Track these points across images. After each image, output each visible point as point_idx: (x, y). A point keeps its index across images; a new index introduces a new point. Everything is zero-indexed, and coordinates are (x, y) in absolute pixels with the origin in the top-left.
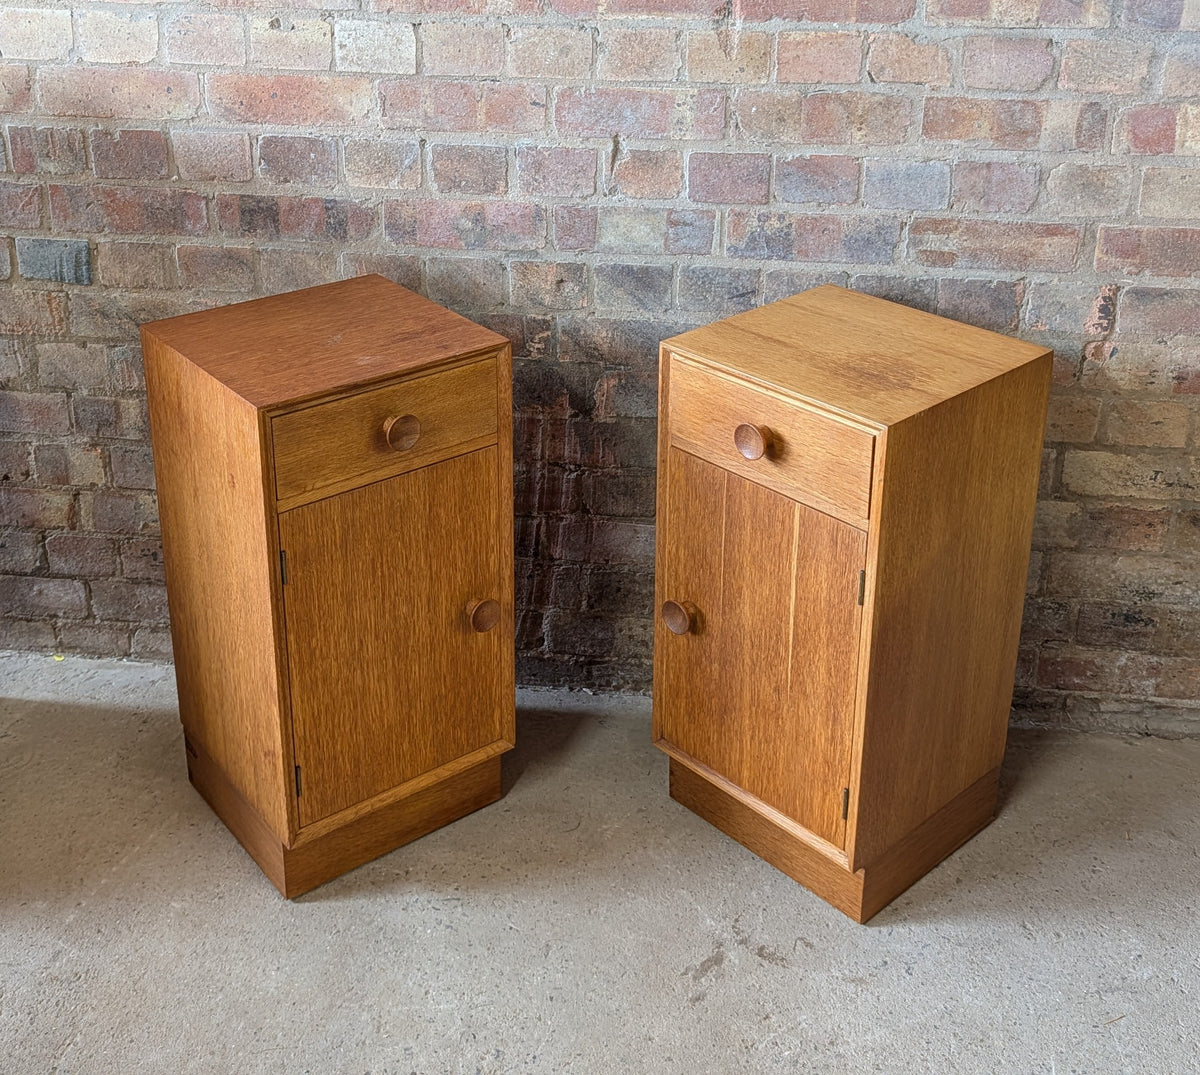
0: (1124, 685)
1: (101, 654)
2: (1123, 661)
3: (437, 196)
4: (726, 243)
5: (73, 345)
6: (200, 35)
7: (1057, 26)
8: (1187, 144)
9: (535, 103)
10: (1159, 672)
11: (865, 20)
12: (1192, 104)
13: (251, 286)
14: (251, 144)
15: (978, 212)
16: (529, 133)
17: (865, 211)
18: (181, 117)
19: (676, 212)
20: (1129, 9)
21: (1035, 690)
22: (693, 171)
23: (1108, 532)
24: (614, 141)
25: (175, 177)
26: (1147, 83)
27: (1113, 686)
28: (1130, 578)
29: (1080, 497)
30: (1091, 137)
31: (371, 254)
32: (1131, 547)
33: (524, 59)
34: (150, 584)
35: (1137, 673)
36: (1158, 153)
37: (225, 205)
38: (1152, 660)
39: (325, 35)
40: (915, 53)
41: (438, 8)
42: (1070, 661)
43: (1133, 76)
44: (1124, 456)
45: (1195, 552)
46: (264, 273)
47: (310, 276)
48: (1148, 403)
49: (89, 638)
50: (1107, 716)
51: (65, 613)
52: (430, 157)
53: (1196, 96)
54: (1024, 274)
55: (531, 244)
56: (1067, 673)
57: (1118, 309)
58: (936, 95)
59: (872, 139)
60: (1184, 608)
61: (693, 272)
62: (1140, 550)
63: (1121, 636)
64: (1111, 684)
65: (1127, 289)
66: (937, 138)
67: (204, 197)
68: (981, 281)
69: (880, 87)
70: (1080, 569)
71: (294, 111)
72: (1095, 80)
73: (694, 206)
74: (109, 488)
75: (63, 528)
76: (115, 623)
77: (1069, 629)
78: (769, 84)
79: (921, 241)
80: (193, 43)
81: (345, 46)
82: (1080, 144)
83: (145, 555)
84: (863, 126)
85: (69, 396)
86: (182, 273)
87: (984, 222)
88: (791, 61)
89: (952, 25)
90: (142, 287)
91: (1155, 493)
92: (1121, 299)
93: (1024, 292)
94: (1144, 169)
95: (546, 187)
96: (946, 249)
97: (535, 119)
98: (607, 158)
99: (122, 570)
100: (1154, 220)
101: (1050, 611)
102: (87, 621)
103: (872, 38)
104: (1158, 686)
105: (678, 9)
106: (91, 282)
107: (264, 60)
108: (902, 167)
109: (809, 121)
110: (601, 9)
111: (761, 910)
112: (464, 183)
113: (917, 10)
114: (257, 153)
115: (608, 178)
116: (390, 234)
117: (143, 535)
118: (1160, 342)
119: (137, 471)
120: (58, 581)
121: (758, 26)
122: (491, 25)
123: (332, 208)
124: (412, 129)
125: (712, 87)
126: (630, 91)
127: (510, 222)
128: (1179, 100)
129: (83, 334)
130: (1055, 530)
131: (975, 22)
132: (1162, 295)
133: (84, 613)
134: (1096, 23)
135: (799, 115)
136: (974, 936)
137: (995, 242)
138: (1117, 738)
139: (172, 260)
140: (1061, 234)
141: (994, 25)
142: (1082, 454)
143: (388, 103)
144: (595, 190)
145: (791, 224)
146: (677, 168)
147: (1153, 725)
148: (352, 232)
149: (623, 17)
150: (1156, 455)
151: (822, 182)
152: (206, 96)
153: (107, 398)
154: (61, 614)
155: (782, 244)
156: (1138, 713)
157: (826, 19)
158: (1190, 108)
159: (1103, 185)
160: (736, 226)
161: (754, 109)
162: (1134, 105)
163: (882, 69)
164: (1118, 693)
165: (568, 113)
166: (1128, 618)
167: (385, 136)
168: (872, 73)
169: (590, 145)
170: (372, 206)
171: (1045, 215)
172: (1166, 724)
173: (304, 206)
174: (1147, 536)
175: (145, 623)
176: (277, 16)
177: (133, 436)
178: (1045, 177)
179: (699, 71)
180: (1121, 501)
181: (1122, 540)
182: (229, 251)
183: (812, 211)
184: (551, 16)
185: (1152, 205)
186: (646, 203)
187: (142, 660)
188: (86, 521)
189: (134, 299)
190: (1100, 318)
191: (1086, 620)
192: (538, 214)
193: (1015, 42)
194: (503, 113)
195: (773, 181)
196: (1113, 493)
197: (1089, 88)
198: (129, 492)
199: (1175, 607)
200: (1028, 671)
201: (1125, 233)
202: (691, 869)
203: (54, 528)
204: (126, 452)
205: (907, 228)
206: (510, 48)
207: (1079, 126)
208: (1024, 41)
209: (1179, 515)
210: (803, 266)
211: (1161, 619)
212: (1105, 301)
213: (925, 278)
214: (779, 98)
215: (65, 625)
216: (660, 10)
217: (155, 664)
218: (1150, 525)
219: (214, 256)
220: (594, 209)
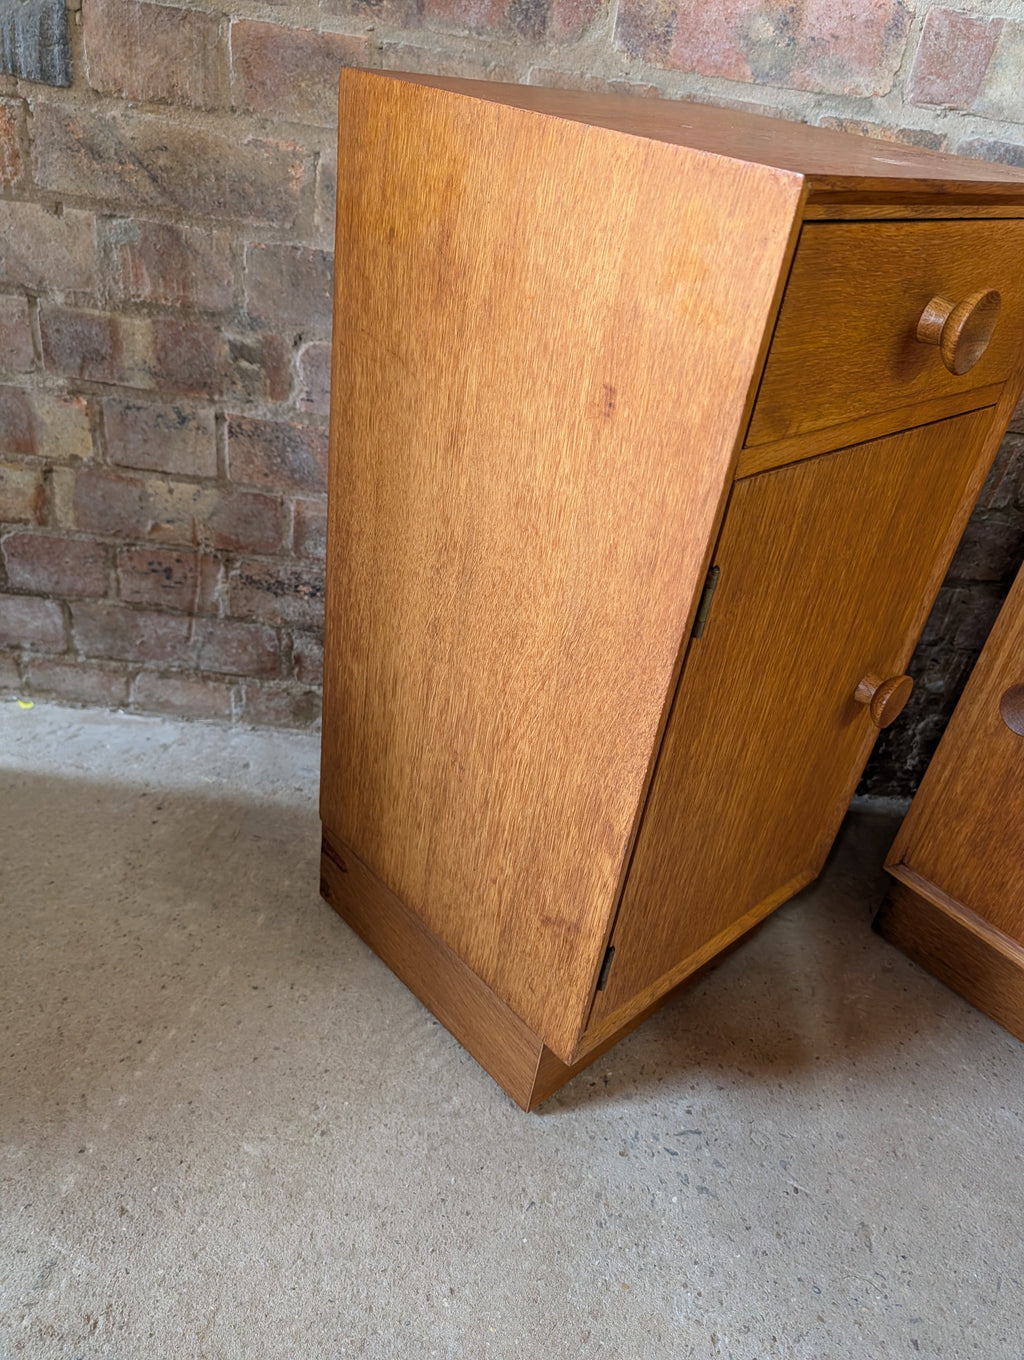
1: (86, 701)
5: (38, 206)
31: (582, 75)
34: (160, 612)
49: (68, 679)
51: (33, 644)
55: (863, 82)
74: (99, 465)
75: (26, 522)
76: (105, 662)
83: (154, 571)
85: (32, 301)
86: (238, 80)
90: (163, 101)
99: (118, 590)
102: (66, 657)
106: (70, 82)
116: (625, 37)
117: (152, 541)
119: (145, 441)
120: (20, 600)
127: (844, 34)
129: (54, 187)
133: (62, 647)
139: (220, 49)
148: (555, 25)
153: (97, 313)
154: (27, 645)
175: (151, 665)
177: (140, 381)
182: (329, 40)
187: (145, 713)
188: (64, 514)
189: (149, 124)
192: (895, 24)
198: (131, 474)
203: (14, 521)
204: (128, 408)
215: (33, 660)
217: (164, 721)
219: (298, 48)
220: (998, 23)
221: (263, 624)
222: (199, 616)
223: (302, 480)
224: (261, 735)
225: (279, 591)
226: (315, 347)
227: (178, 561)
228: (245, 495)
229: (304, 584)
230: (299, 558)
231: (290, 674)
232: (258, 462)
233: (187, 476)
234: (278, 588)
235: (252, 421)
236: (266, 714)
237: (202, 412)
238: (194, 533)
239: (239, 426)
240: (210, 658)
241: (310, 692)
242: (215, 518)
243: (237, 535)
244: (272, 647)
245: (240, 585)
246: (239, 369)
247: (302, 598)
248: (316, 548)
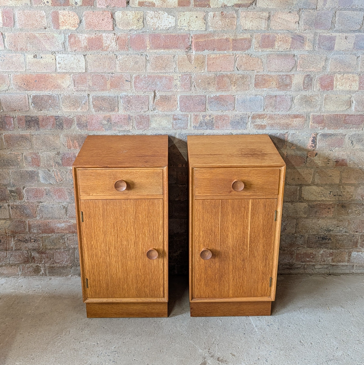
0: (322, 260)
2: (322, 252)
3: (94, 113)
4: (192, 125)
6: (9, 61)
7: (296, 50)
8: (337, 87)
9: (127, 81)
10: (333, 255)
11: (235, 50)
12: (339, 74)
13: (30, 147)
14: (28, 98)
15: (273, 111)
16: (125, 91)
17: (237, 112)
18: (3, 89)
19: (176, 115)
20: (319, 44)
21: (295, 263)
22: (181, 101)
23: (316, 212)
24: (154, 93)
25: (2, 111)
26: (324, 68)
27: (319, 260)
28: (323, 226)
29: (308, 201)
30: (308, 86)
31: (72, 134)
32: (323, 216)
33: (123, 66)
35: (326, 256)
36: (329, 90)
37: (20, 119)
38: (331, 251)
39: (53, 60)
40: (251, 60)
41: (92, 49)
42: (306, 253)
43: (320, 65)
44: (320, 187)
45: (343, 216)
46: (35, 142)
47: (51, 142)
48: (327, 170)
50: (317, 270)
52: (91, 100)
53: (340, 71)
54: (287, 131)
55: (127, 128)
56: (305, 257)
57: (317, 140)
58: (258, 74)
59: (238, 89)
60: (340, 234)
61: (182, 135)
62: (326, 217)
63: (321, 244)
64: (318, 260)
65: (320, 134)
66: (259, 88)
67: (12, 117)
68: (274, 134)
69: (240, 72)
70: (308, 224)
71: (43, 86)
72: (308, 67)
73: (181, 113)
77: (305, 243)
78: (205, 72)
79: (255, 122)
80: (6, 64)
81: (60, 63)
82: (304, 88)
84: (235, 85)
86: (6, 144)
87: (275, 115)
88: (211, 64)
89: (262, 51)
91: (330, 198)
92: (318, 137)
93: (288, 136)
94: (324, 95)
95: (132, 109)
96: (263, 124)
97: (127, 86)
98: (152, 98)
100: (328, 111)
101: (299, 238)
103: (237, 56)
104: (332, 259)
105: (174, 48)
107: (32, 69)
108: (248, 97)
109: (218, 84)
110: (148, 48)
111: (216, 345)
112: (103, 108)
113: (252, 46)
114: (31, 101)
115: (153, 105)
116: (79, 127)
118: (330, 150)
121: (200, 53)
122: (111, 55)
123: (58, 119)
124: (85, 91)
125: (186, 73)
126: (159, 76)
127: (120, 121)
128: (335, 73)
130: (300, 212)
131: (270, 50)
132: (330, 136)
134: (308, 49)
135: (215, 82)
136: (285, 347)
137: (278, 121)
138: (321, 277)
139: (2, 139)
140: (299, 117)
141: (276, 50)
142: (307, 187)
143: (76, 82)
144: (148, 109)
145: (213, 118)
146: (175, 101)
147: (331, 271)
148: (65, 127)
149: (155, 51)
150: (330, 186)
151: (223, 104)
152: (12, 82)
155: (211, 124)
156: (327, 268)
157: (222, 50)
158: (338, 75)
159: (312, 101)
160: (195, 119)
161: (200, 80)
162: (321, 75)
163: (241, 66)
164: (321, 262)
165: (138, 83)
166: (323, 238)
167: (75, 93)
168: (238, 67)
169: (146, 94)
170: (72, 118)
171: (294, 112)
172: (335, 271)
173: (48, 119)
174: (328, 212)
176: (36, 54)
178: (293, 99)
179: (181, 68)
180: (320, 202)
181: (321, 214)
182: (22, 135)
183: (220, 113)
184: (131, 51)
185: (327, 107)
186: (166, 113)
190: (312, 144)
191: (310, 240)
192: (129, 118)
193: (284, 56)
194: (116, 84)
195: (207, 104)
196: (317, 199)
197: (307, 70)
199: (337, 234)
200: (293, 257)
201: (319, 116)
202: (192, 333)
205: (250, 117)
206: (117, 62)
207: (304, 82)
208: (286, 55)
209: (338, 205)
210: (217, 131)
211: (333, 238)
212: (313, 138)
213: (257, 134)
214: (208, 76)
216: (168, 48)
217: (2, 278)
218: (329, 208)
219: (16, 137)
220: (148, 115)
221: (24, 250)
222: (8, 250)
223: (29, 216)
224: (26, 279)
225: (27, 242)
226: (27, 188)
227: (2, 238)
228: (16, 221)
229: (32, 239)
230: (30, 233)
231: (32, 262)
232: (18, 213)
233: (3, 219)
234: (26, 241)
235: (16, 205)
236: (27, 273)
237: (5, 205)
238: (5, 231)
239: (13, 206)
240: (12, 260)
241: (37, 266)
242: (10, 227)
243: (15, 230)
244: (27, 255)
245: (17, 242)
246: (12, 195)
247: (32, 243)
248: (34, 231)
